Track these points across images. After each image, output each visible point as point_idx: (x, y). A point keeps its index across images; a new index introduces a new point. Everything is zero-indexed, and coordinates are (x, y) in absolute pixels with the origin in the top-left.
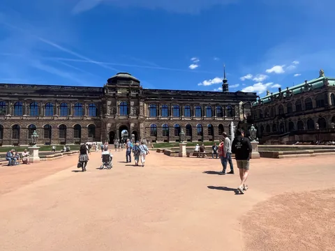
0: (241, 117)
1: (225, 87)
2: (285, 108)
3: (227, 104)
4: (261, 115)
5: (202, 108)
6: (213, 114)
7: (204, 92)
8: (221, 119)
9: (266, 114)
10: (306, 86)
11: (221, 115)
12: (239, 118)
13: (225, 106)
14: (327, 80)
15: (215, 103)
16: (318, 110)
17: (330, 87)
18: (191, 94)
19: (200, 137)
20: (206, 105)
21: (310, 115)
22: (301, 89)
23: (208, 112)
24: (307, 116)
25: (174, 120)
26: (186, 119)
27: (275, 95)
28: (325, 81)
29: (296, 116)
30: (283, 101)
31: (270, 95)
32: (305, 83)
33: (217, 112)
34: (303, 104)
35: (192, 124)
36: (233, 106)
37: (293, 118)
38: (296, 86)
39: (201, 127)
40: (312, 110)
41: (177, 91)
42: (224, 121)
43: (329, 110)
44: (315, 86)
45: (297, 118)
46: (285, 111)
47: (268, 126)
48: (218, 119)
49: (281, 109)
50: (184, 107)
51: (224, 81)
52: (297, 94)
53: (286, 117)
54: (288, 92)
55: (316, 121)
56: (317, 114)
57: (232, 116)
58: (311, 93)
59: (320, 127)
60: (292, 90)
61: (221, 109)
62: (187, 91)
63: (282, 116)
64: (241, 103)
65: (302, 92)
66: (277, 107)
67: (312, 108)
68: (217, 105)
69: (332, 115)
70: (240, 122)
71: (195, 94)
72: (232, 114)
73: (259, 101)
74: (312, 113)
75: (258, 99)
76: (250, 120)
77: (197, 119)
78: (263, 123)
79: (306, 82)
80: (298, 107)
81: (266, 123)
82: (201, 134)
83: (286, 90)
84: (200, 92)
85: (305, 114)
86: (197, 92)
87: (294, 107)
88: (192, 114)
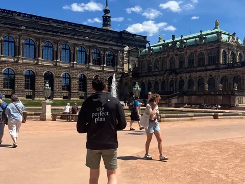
0: (126, 67)
1: (106, 20)
2: (177, 62)
3: (108, 47)
4: (149, 69)
5: (72, 49)
6: (87, 60)
7: (76, 25)
8: (98, 69)
9: (156, 67)
10: (201, 37)
11: (98, 62)
12: (123, 69)
13: (105, 50)
14: (221, 33)
15: (91, 44)
16: (209, 68)
17: (223, 42)
18: (55, 25)
19: (66, 93)
20: (77, 45)
21: (201, 72)
22: (196, 40)
23: (80, 56)
24: (198, 74)
25: (26, 63)
26: (45, 63)
27: (168, 43)
28: (219, 34)
29: (187, 73)
30: (175, 52)
31: (162, 42)
32: (200, 34)
33: (93, 57)
34: (196, 59)
35: (54, 71)
36: (117, 51)
37: (184, 75)
38: (190, 36)
39: (68, 77)
40: (203, 68)
41: (32, 16)
42: (103, 71)
43: (219, 69)
44: (209, 38)
45: (188, 75)
46: (177, 66)
47: (156, 83)
48: (94, 68)
49: (172, 62)
50: (42, 44)
51: (106, 11)
52: (191, 46)
53: (176, 73)
54: (181, 41)
55: (206, 80)
56: (209, 73)
57: (113, 66)
58: (205, 47)
59: (209, 88)
60: (186, 39)
61: (99, 54)
62: (49, 19)
63: (173, 71)
64: (127, 48)
65: (196, 45)
66: (169, 59)
67: (203, 65)
68: (93, 47)
69: (222, 75)
70: (123, 75)
71: (62, 26)
72: (113, 62)
73: (149, 48)
74: (203, 71)
75: (147, 45)
76: (136, 73)
77: (62, 65)
78: (151, 79)
79: (201, 32)
80: (191, 62)
81: (154, 78)
82: (68, 87)
83: (180, 38)
84: (70, 24)
85: (197, 71)
86: (64, 23)
87: (186, 61)
88: (55, 56)
